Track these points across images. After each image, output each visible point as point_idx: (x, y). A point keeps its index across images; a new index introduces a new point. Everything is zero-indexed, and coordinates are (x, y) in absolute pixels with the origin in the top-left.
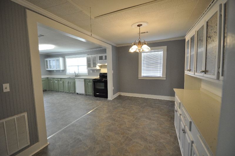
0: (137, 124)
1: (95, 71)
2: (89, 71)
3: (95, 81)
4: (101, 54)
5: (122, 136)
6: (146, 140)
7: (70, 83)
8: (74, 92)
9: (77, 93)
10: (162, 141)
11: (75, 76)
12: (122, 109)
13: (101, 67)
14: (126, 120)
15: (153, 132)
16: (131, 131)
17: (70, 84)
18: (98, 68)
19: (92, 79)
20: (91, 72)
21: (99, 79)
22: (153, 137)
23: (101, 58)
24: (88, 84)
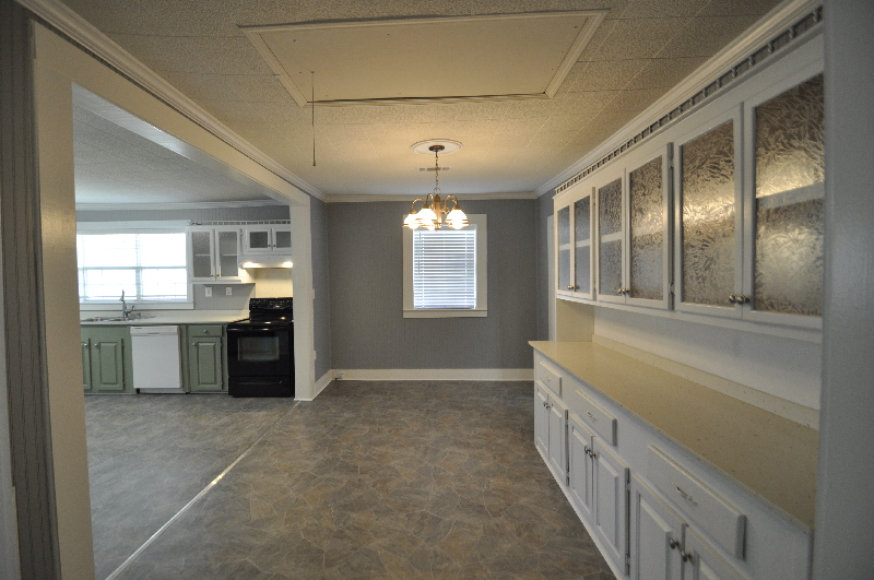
0: (435, 468)
1: (229, 290)
2: (196, 291)
3: (234, 332)
4: (259, 225)
5: (402, 516)
6: (480, 510)
7: (99, 347)
8: (119, 386)
9: (138, 390)
10: (523, 501)
11: (121, 314)
12: (367, 428)
13: (255, 273)
14: (396, 462)
15: (492, 481)
16: (427, 493)
17: (95, 352)
18: (243, 277)
19: (222, 324)
20: (208, 293)
21: (248, 322)
22: (494, 495)
23: (258, 240)
24: (197, 345)
